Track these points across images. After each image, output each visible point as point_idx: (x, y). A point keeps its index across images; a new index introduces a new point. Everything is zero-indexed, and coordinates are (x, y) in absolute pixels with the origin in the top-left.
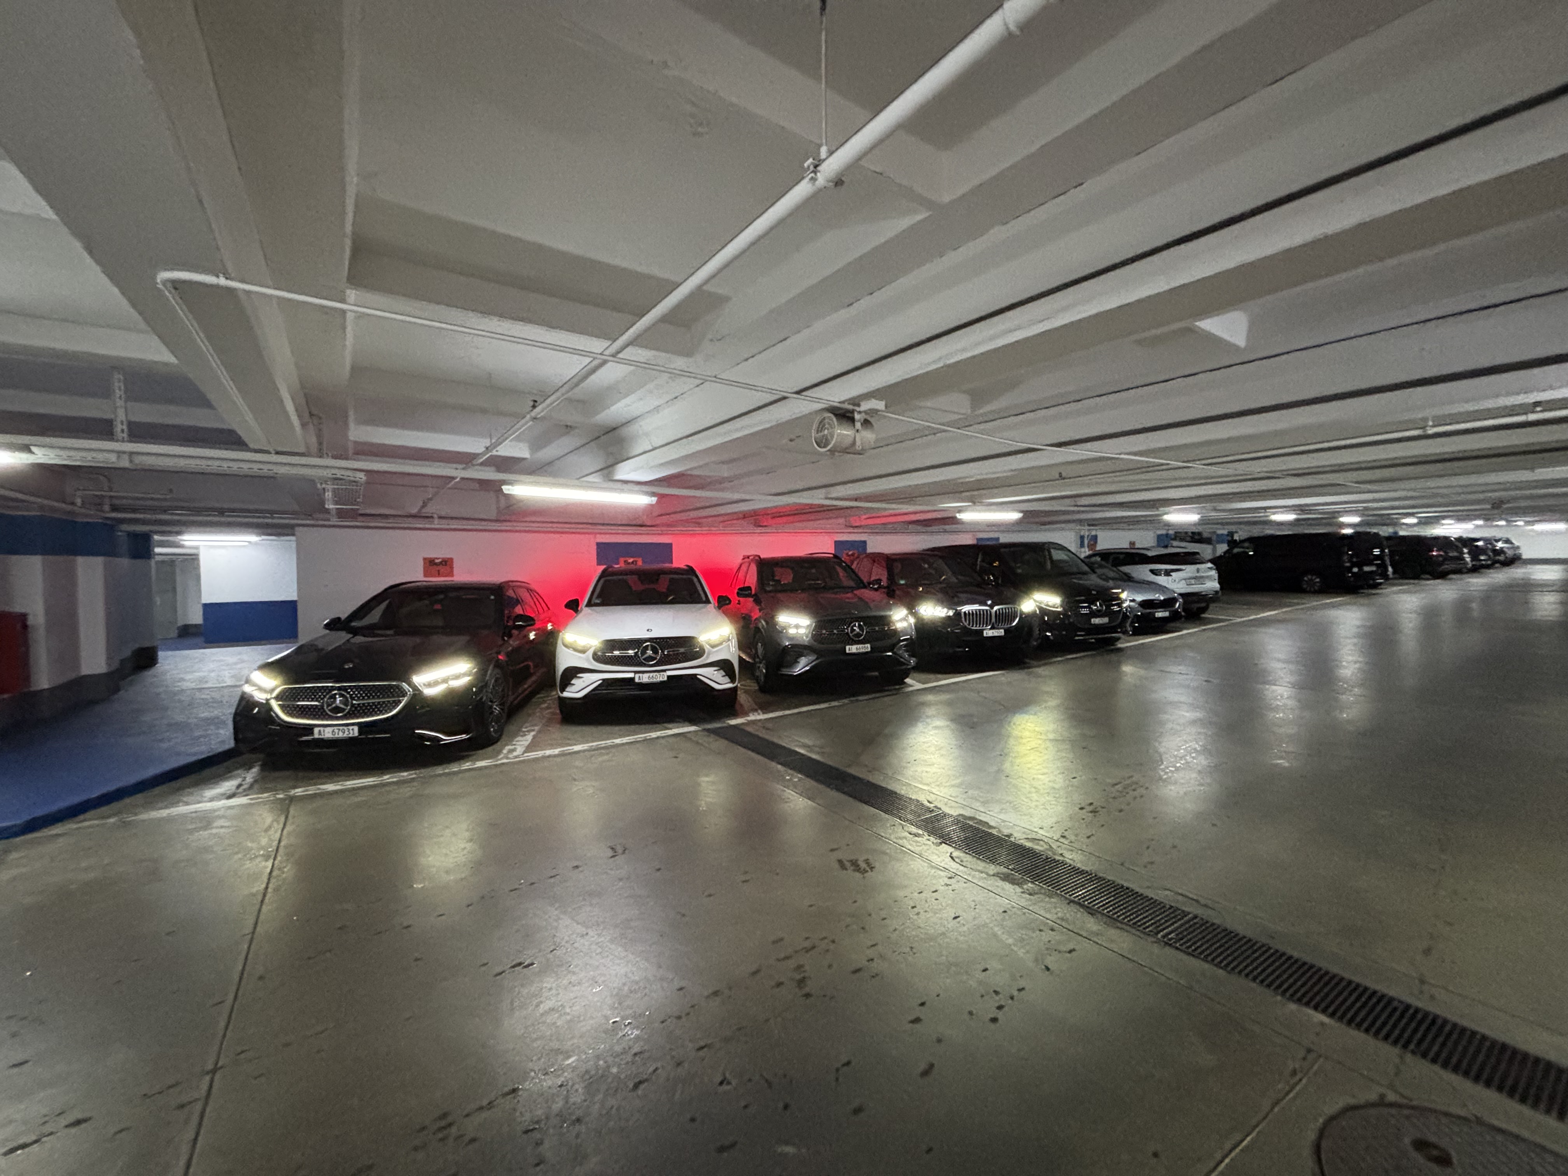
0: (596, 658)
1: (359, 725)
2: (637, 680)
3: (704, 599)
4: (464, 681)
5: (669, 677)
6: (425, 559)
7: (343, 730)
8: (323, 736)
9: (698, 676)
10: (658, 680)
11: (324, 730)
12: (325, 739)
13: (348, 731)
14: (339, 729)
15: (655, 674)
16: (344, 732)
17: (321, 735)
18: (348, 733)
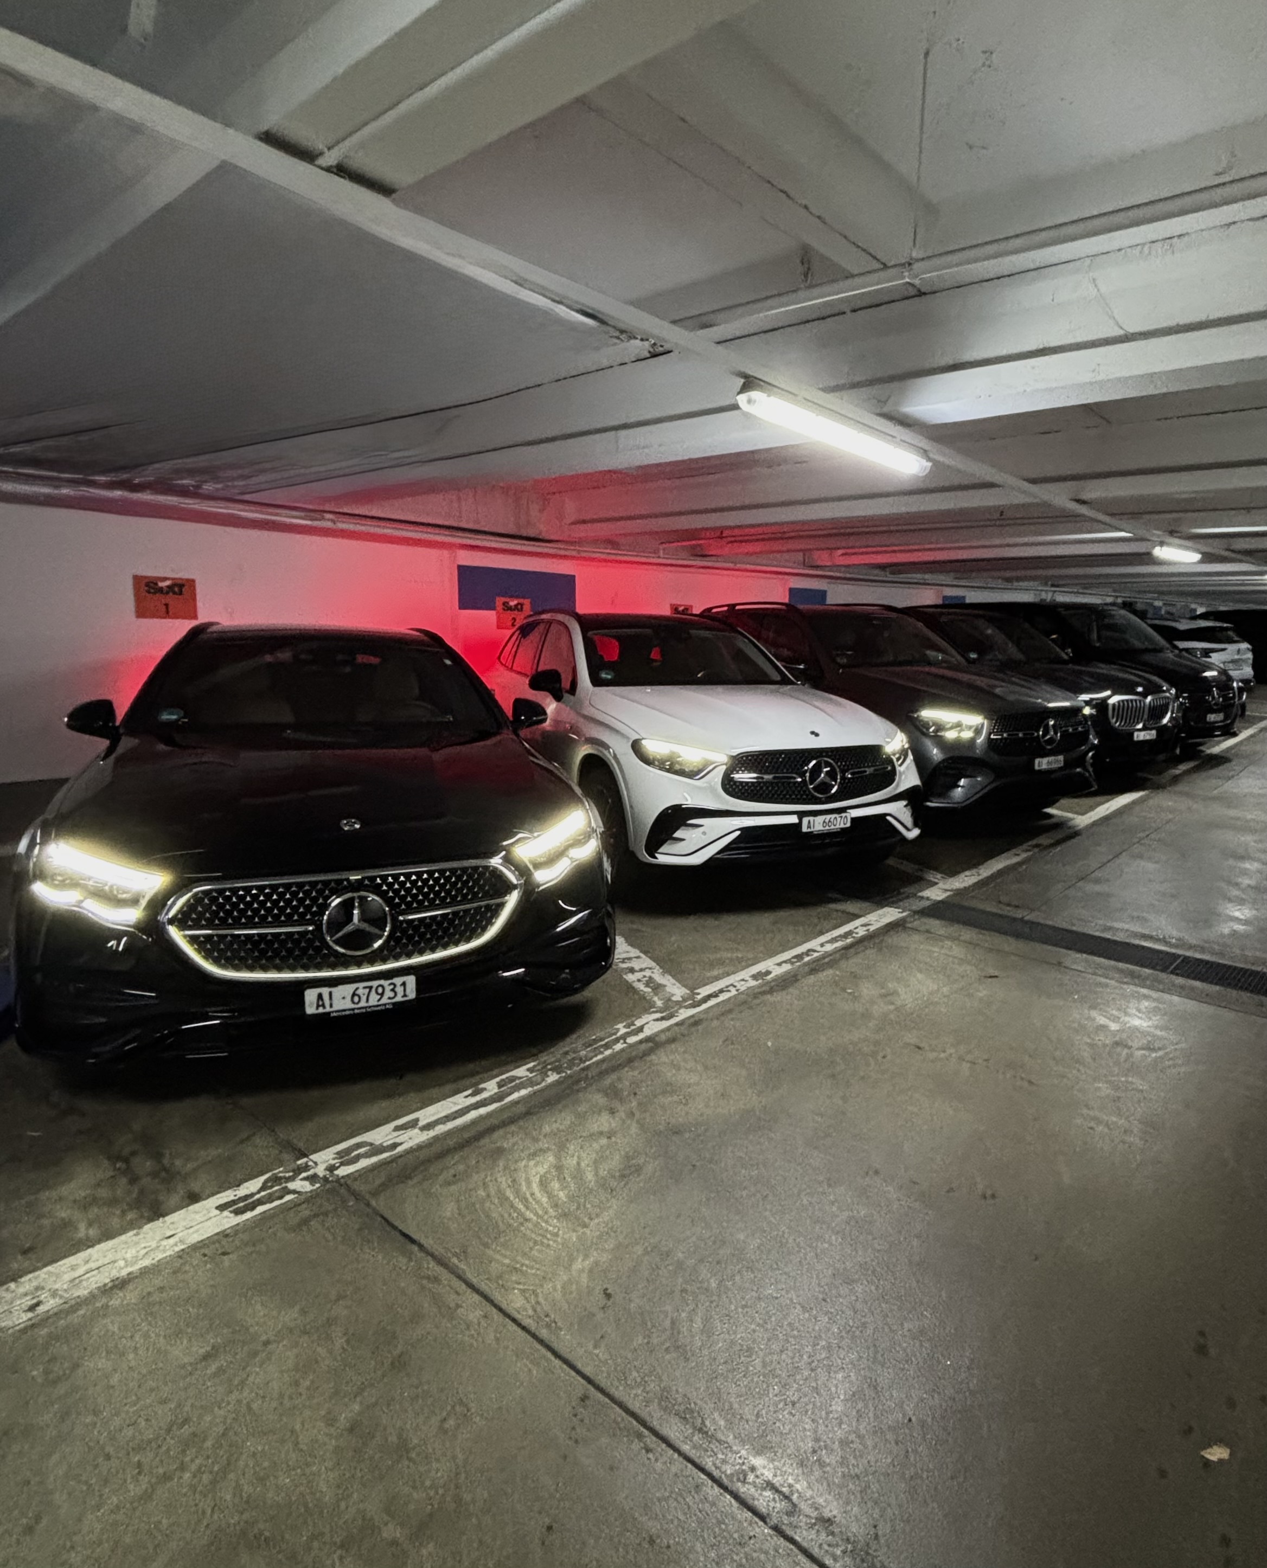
0: (730, 788)
1: (416, 970)
2: (805, 829)
5: (853, 820)
6: (137, 579)
7: (380, 990)
8: (328, 1009)
9: (889, 818)
10: (838, 826)
11: (330, 994)
12: (332, 1015)
13: (393, 990)
14: (371, 988)
15: (833, 816)
16: (382, 994)
17: (323, 1006)
18: (392, 994)
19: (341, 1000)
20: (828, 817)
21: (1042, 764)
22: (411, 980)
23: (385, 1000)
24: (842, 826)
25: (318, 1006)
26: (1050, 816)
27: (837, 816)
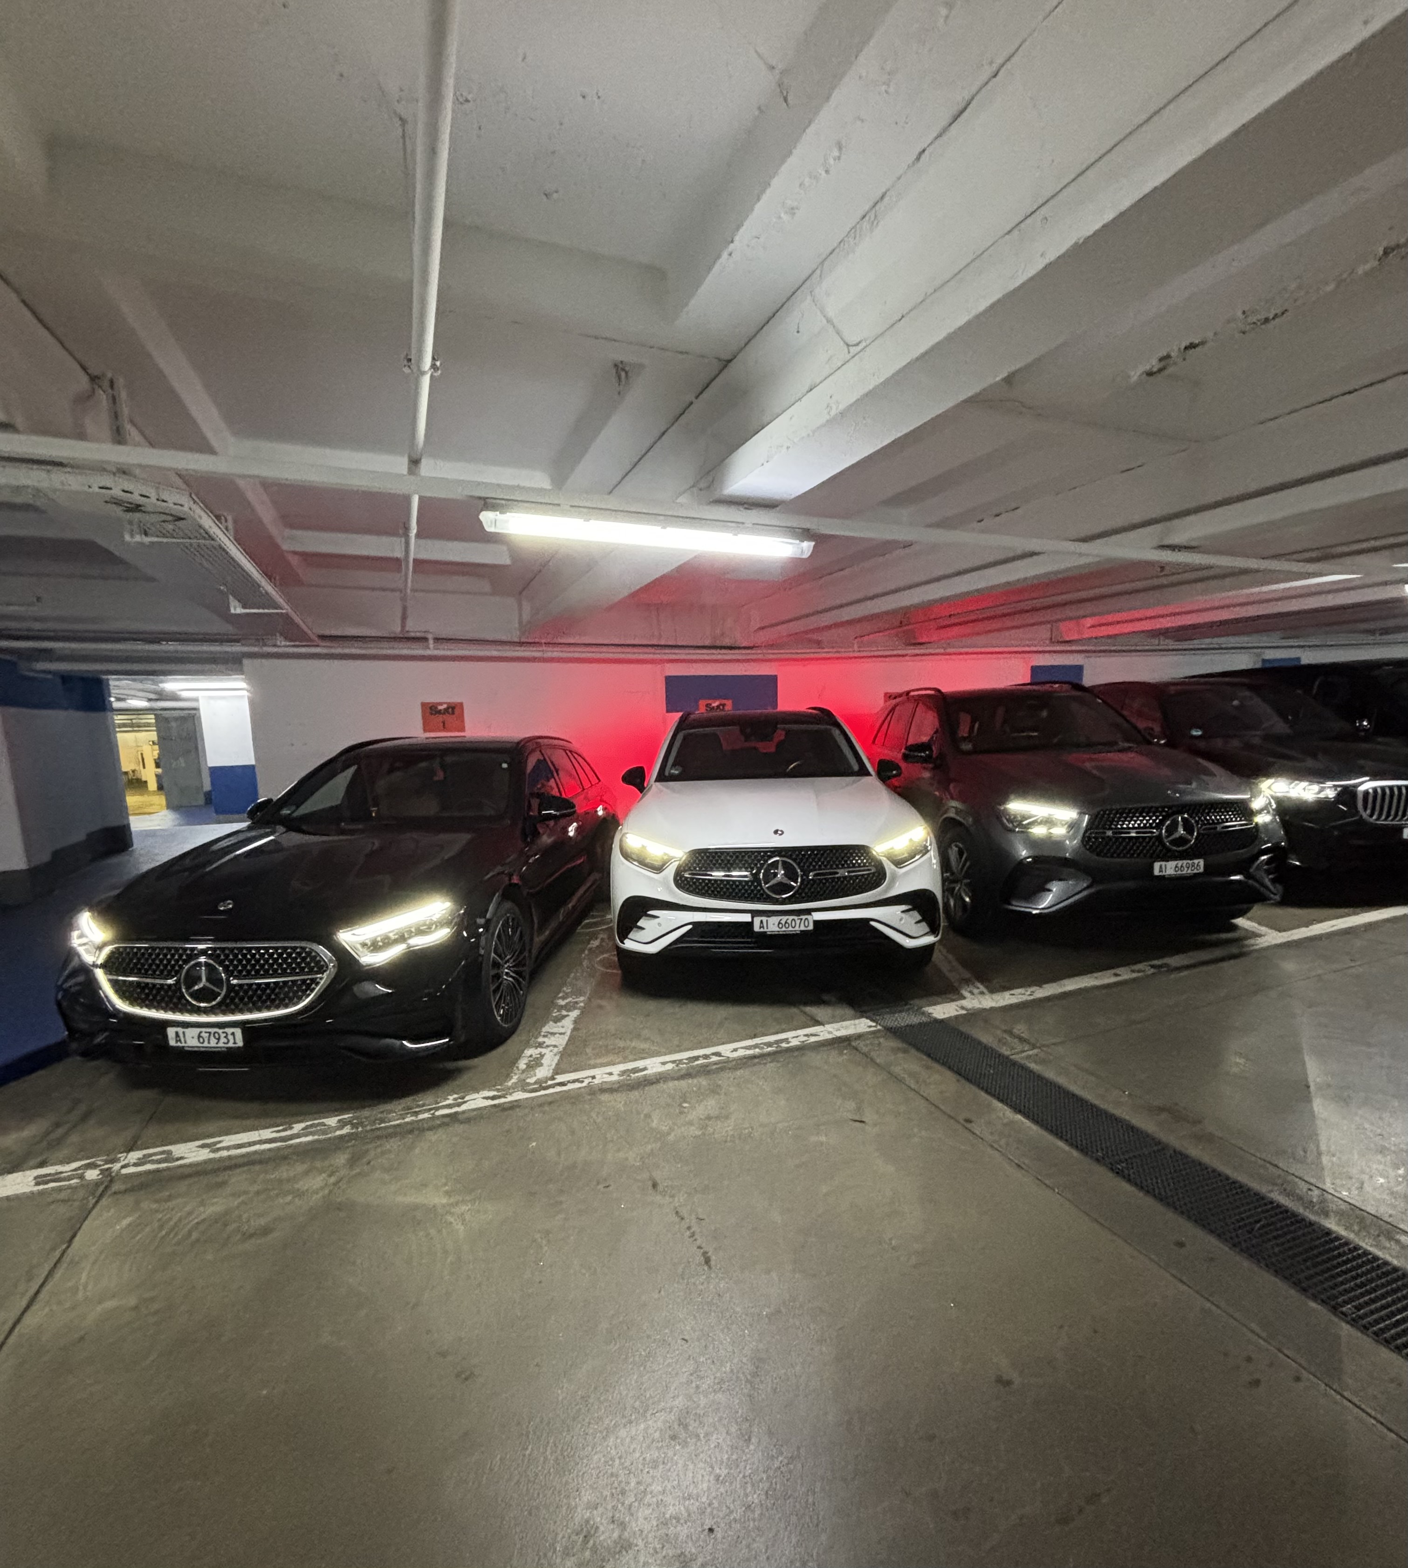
0: (681, 882)
1: (242, 1025)
2: (757, 928)
5: (816, 923)
6: (424, 705)
7: (217, 1035)
8: (183, 1045)
9: (872, 923)
10: (797, 928)
11: (184, 1033)
12: (187, 1049)
13: (225, 1037)
14: (210, 1033)
15: (791, 918)
16: (219, 1039)
17: (180, 1041)
18: (226, 1041)
19: (191, 1040)
20: (784, 918)
21: (1168, 868)
22: (238, 1032)
23: (221, 1044)
24: (803, 928)
25: (177, 1041)
26: (1232, 929)
27: (796, 918)
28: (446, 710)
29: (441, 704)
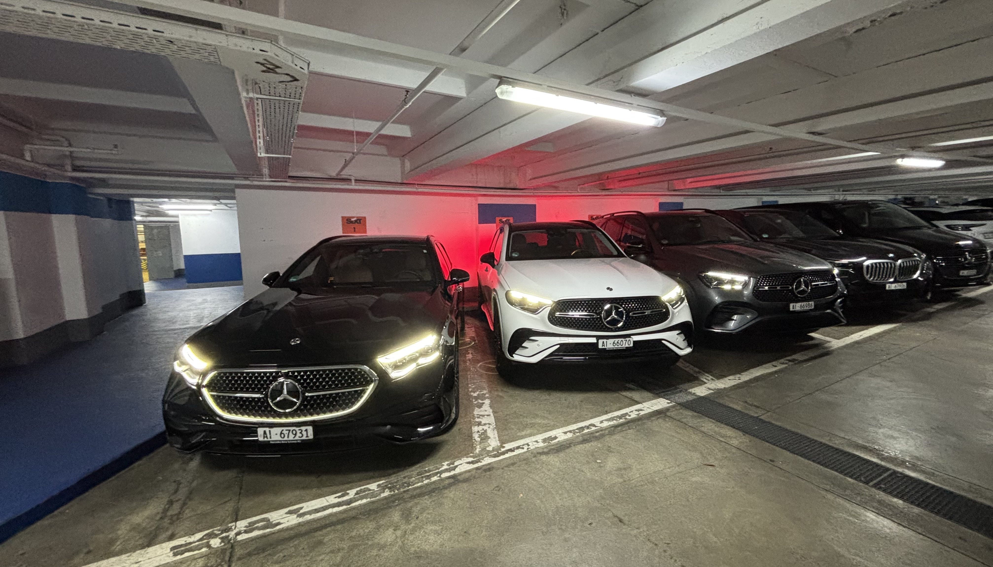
0: (553, 319)
1: (313, 423)
2: (600, 346)
3: (615, 253)
4: (434, 357)
5: (634, 342)
6: (342, 217)
7: (294, 432)
8: (269, 439)
9: (663, 342)
10: (624, 346)
11: (270, 431)
12: (271, 442)
13: (301, 433)
14: (289, 430)
15: (620, 340)
16: (296, 434)
17: (267, 437)
18: (301, 435)
19: (275, 435)
20: (616, 340)
21: (796, 307)
22: (310, 429)
23: (297, 438)
24: (627, 346)
25: (264, 437)
26: (812, 338)
27: (623, 339)
28: (356, 221)
29: (353, 217)
